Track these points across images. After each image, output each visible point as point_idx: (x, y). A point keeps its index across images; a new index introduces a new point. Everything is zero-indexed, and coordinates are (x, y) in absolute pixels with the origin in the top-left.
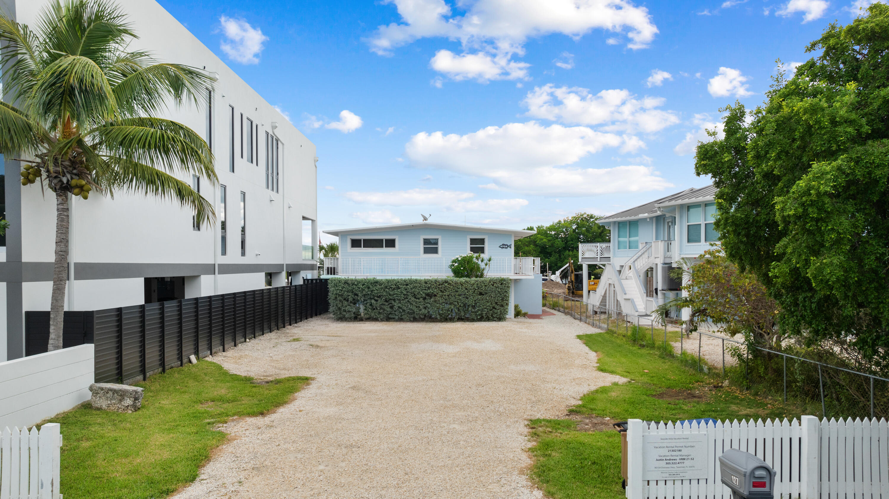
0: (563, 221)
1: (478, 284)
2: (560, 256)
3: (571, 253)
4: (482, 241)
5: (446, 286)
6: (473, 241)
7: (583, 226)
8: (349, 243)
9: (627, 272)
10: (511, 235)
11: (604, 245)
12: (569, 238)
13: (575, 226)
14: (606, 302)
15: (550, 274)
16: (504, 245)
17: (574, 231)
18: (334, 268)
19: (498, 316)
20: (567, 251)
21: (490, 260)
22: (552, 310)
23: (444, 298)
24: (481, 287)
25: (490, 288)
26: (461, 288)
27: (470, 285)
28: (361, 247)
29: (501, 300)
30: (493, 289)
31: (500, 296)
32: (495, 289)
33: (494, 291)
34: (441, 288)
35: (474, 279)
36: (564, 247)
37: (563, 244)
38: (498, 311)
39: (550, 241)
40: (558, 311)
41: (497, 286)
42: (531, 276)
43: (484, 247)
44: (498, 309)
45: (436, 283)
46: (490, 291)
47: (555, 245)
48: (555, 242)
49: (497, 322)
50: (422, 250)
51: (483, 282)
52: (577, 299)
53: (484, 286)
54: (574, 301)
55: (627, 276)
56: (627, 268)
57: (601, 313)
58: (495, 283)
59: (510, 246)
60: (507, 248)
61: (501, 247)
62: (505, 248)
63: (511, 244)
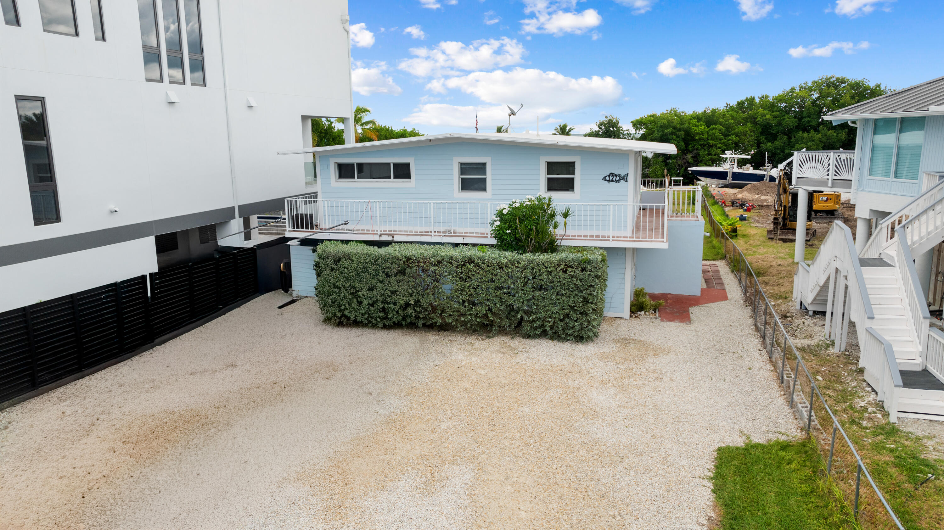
0: (798, 88)
1: (533, 269)
2: (790, 138)
3: (806, 135)
4: (569, 167)
5: (470, 270)
6: (552, 167)
7: (829, 95)
8: (333, 171)
9: (885, 244)
10: (628, 155)
11: (844, 155)
12: (804, 113)
13: (817, 96)
14: (827, 296)
15: (769, 168)
16: (613, 175)
17: (814, 102)
18: (311, 216)
19: (576, 334)
20: (801, 132)
21: (566, 215)
22: (730, 273)
23: (467, 293)
24: (540, 275)
25: (559, 277)
26: (499, 274)
27: (518, 269)
28: (354, 178)
29: (582, 302)
30: (564, 279)
31: (580, 294)
32: (569, 280)
33: (566, 284)
34: (462, 273)
35: (528, 256)
36: (796, 126)
37: (796, 122)
38: (576, 324)
39: (776, 117)
40: (737, 283)
41: (572, 273)
42: (663, 242)
43: (573, 179)
44: (575, 319)
45: (451, 263)
46: (559, 284)
47: (784, 123)
48: (784, 119)
49: (574, 345)
50: (457, 184)
51: (543, 264)
52: (791, 237)
53: (545, 273)
54: (785, 241)
55: (882, 252)
56: (884, 231)
57: (815, 313)
58: (570, 266)
59: (625, 178)
60: (619, 181)
61: (607, 178)
62: (616, 181)
63: (628, 174)
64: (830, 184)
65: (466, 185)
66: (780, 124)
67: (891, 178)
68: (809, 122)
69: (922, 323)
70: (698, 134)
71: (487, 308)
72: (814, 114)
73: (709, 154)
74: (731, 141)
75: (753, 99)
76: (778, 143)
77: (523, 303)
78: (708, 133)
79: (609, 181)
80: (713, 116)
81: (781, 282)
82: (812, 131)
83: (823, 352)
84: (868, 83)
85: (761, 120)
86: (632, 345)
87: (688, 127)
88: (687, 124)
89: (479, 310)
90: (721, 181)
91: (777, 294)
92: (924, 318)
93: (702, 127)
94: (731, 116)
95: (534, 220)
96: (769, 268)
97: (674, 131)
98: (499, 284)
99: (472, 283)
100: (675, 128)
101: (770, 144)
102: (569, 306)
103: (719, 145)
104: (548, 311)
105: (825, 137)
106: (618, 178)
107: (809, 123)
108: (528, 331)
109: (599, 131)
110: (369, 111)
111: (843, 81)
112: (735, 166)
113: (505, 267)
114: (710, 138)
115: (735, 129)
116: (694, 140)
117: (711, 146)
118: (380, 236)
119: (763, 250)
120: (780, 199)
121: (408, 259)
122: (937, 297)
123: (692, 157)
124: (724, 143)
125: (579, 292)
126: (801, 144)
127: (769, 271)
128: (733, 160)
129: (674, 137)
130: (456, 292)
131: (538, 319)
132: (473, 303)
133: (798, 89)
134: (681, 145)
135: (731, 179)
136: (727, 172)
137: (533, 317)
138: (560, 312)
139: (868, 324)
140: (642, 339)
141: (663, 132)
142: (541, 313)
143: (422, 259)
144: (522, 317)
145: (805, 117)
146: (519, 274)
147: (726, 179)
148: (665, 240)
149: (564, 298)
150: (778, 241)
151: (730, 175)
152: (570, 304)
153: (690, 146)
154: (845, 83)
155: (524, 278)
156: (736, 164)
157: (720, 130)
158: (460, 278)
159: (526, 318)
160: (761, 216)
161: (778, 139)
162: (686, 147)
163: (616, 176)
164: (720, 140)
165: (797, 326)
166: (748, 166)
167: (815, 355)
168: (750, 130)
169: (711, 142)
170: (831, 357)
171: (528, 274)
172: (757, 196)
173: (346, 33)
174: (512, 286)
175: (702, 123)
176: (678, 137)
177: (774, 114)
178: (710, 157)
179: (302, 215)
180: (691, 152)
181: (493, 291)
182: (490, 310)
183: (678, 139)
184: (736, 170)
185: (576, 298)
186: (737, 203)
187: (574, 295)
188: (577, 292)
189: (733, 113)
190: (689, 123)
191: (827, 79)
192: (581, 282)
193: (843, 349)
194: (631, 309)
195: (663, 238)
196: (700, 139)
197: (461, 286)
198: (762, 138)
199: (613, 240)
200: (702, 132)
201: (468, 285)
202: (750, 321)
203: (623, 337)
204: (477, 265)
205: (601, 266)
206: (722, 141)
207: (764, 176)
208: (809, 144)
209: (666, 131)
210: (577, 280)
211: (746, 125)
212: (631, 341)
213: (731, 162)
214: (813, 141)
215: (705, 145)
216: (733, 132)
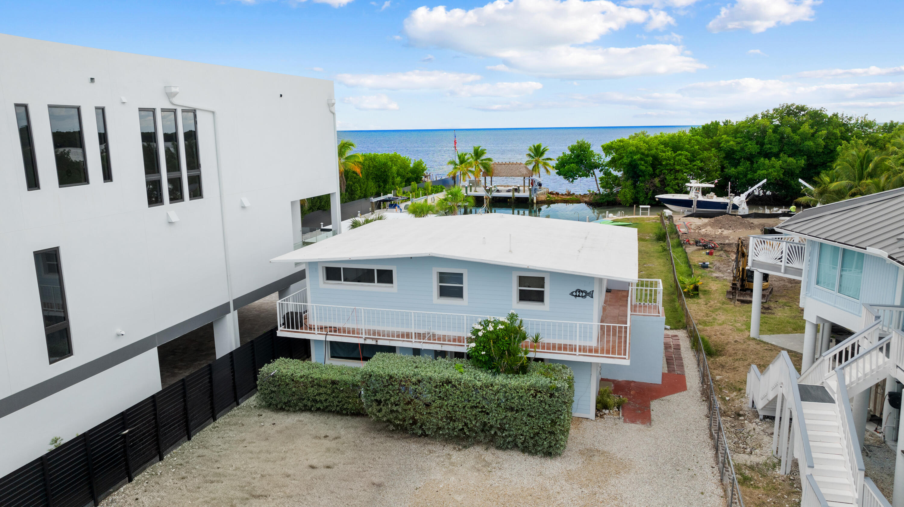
5: (447, 390)
6: (523, 280)
8: (321, 274)
9: (827, 373)
13: (778, 123)
15: (732, 195)
16: (579, 291)
17: (776, 129)
18: (301, 314)
22: (690, 349)
23: (445, 410)
24: (513, 398)
25: (530, 401)
26: (474, 396)
27: (491, 392)
28: (341, 280)
29: (550, 424)
30: (534, 403)
31: (549, 417)
32: (539, 404)
33: (536, 408)
34: (440, 392)
35: (500, 379)
36: (758, 152)
37: (758, 148)
38: (545, 443)
39: (739, 143)
40: (696, 366)
41: (542, 399)
42: (625, 358)
43: (543, 292)
44: (544, 438)
45: (430, 383)
46: (529, 407)
47: (746, 150)
48: (747, 145)
49: (543, 460)
50: (435, 291)
51: (515, 389)
52: (748, 298)
53: (517, 398)
54: (743, 302)
55: (824, 381)
56: (826, 363)
57: (765, 417)
58: (540, 392)
59: (590, 294)
60: (585, 297)
61: (574, 294)
62: (582, 297)
63: (593, 291)
64: (783, 271)
65: (444, 292)
66: (742, 149)
67: (835, 293)
68: (770, 148)
69: (857, 474)
70: (665, 159)
71: (463, 424)
72: (775, 141)
73: (676, 179)
74: (696, 167)
75: (717, 124)
76: (740, 168)
77: (496, 421)
78: (674, 158)
79: (576, 296)
80: (679, 141)
81: (736, 365)
82: (773, 159)
83: (770, 472)
84: (826, 112)
85: (725, 146)
86: (596, 459)
87: (656, 153)
88: (655, 150)
89: (456, 425)
90: (686, 209)
91: (732, 384)
92: (859, 470)
93: (669, 153)
94: (697, 140)
95: (506, 341)
96: (727, 344)
97: (642, 157)
98: (475, 404)
99: (450, 402)
100: (643, 154)
101: (733, 169)
102: (539, 426)
103: (684, 171)
104: (519, 429)
105: (785, 164)
106: (584, 294)
107: (770, 150)
108: (501, 444)
109: (571, 156)
110: (352, 145)
111: (802, 109)
112: (700, 195)
113: (480, 389)
114: (676, 163)
115: (701, 154)
116: (661, 165)
117: (678, 171)
118: (365, 340)
119: (722, 317)
120: (738, 266)
121: (391, 377)
122: (877, 407)
123: (660, 181)
124: (690, 168)
125: (547, 415)
126: (762, 170)
127: (726, 348)
128: (697, 189)
129: (643, 162)
130: (435, 408)
131: (510, 436)
132: (451, 419)
133: (760, 116)
134: (649, 170)
135: (696, 207)
136: (693, 200)
137: (506, 433)
138: (531, 431)
139: (808, 471)
140: (606, 449)
141: (632, 158)
142: (512, 431)
143: (404, 378)
144: (495, 433)
145: (767, 144)
146: (492, 397)
147: (691, 207)
148: (627, 357)
149: (534, 419)
150: (737, 302)
151: (695, 204)
152: (539, 425)
153: (658, 170)
154: (804, 111)
155: (498, 400)
156: (700, 192)
157: (686, 156)
158: (438, 397)
159: (499, 433)
160: (722, 261)
161: (741, 164)
162: (654, 171)
163: (582, 292)
164: (686, 165)
165: (748, 433)
166: (712, 194)
167: (764, 476)
168: (714, 155)
169: (678, 168)
170: (777, 481)
171: (501, 397)
172: (720, 231)
173: (332, 115)
174: (486, 406)
175: (668, 148)
176: (646, 162)
177: (737, 140)
178: (676, 181)
179: (292, 313)
180: (658, 176)
181: (469, 410)
182: (466, 424)
183: (646, 165)
184: (701, 198)
185: (545, 420)
186: (700, 242)
187: (543, 417)
188: (545, 415)
189: (698, 137)
190: (657, 149)
191: (787, 107)
192: (550, 407)
193: (788, 472)
194: (596, 406)
195: (625, 354)
196: (667, 164)
197: (440, 404)
198: (726, 163)
199: (579, 355)
200: (668, 157)
201: (446, 403)
202: (705, 423)
203: (588, 447)
204: (454, 386)
205: (568, 393)
206: (688, 167)
207: (727, 204)
208: (770, 170)
209: (635, 157)
210: (546, 404)
211: (711, 151)
212: (596, 454)
213: (696, 190)
214: (774, 167)
215: (671, 170)
216: (698, 157)
